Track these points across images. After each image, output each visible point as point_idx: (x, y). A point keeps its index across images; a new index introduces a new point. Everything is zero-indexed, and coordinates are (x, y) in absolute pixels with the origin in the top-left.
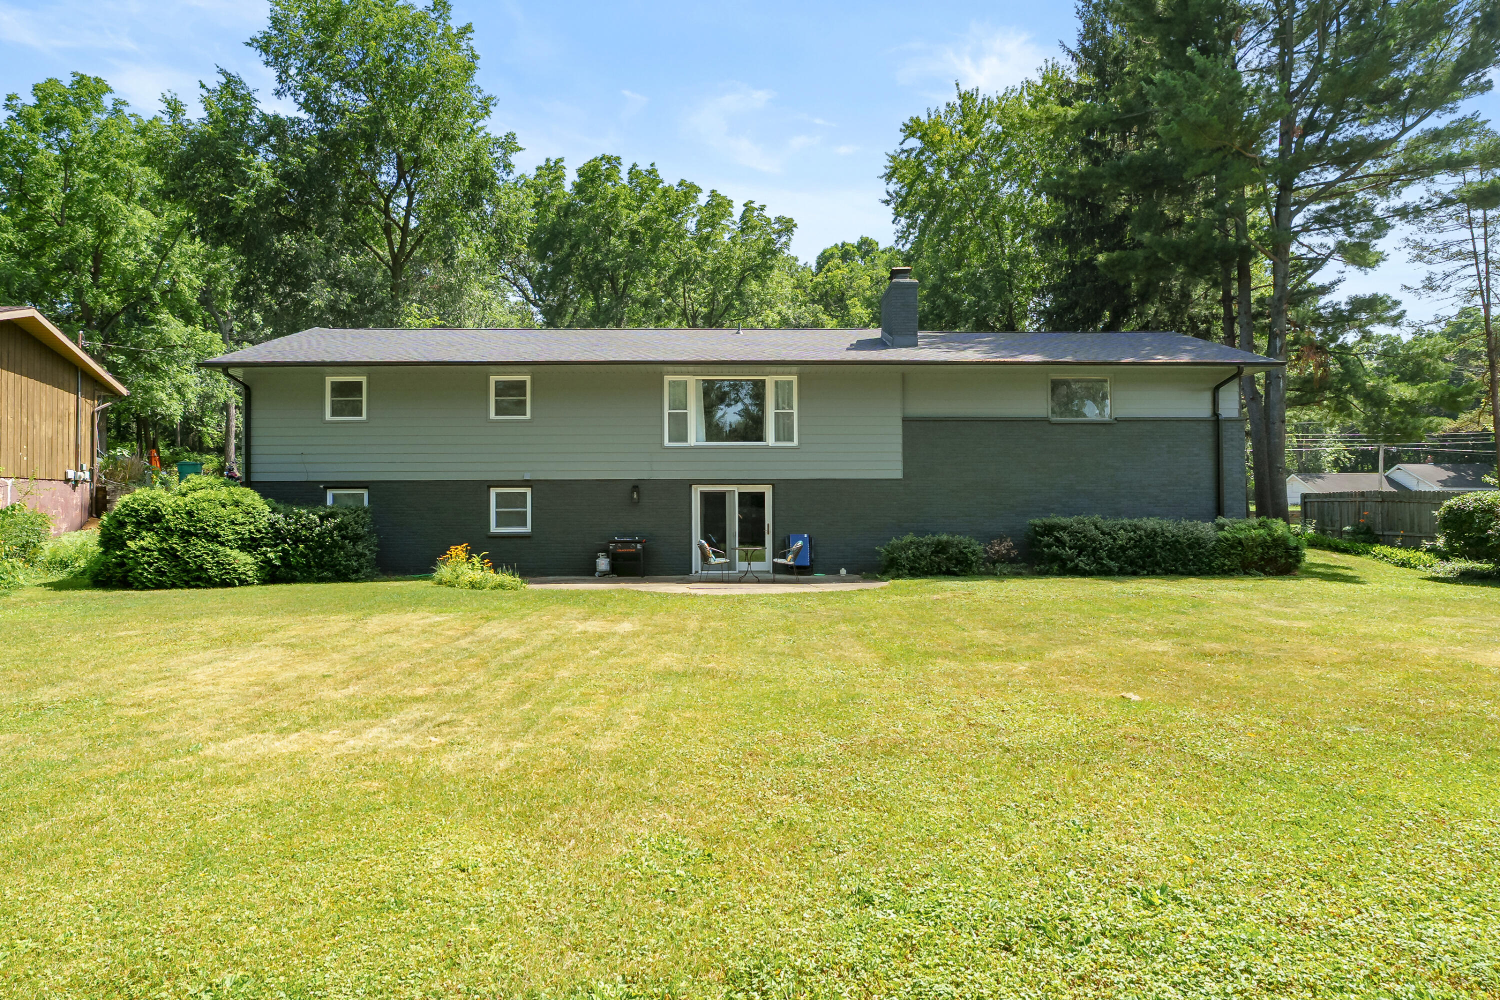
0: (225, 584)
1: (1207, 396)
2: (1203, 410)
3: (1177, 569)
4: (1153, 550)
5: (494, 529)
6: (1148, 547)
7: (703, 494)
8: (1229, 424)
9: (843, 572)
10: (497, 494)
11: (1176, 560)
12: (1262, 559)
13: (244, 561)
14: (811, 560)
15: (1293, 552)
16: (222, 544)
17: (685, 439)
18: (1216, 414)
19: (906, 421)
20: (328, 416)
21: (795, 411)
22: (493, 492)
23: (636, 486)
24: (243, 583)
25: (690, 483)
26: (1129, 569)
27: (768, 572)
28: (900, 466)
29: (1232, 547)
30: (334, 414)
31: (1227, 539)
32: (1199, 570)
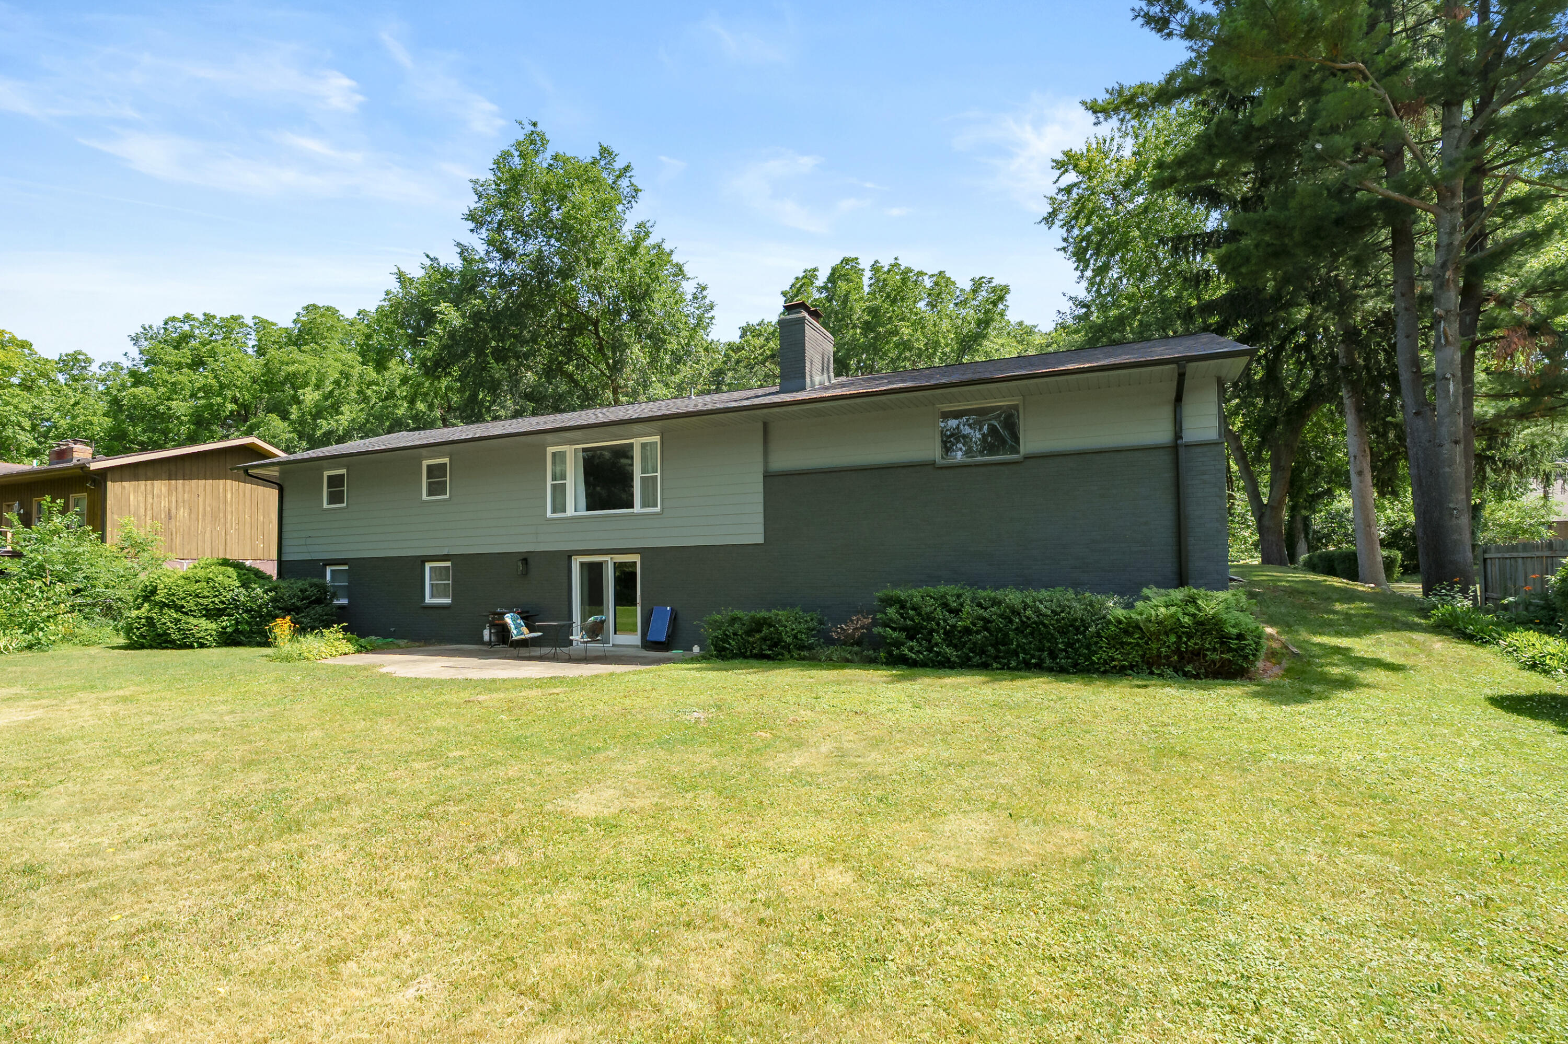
0: (184, 646)
1: (1166, 412)
2: (1161, 434)
3: (1042, 660)
4: (1006, 635)
5: (428, 600)
6: (1000, 630)
7: (582, 564)
8: (1199, 450)
9: (696, 649)
10: (431, 568)
11: (1041, 650)
12: (1178, 651)
13: (206, 626)
14: (668, 636)
15: (1234, 644)
16: (186, 614)
17: (564, 511)
18: (1178, 435)
19: (768, 477)
20: (325, 506)
21: (658, 474)
22: (428, 566)
23: (525, 559)
24: (202, 646)
25: (569, 555)
26: (976, 660)
27: (637, 646)
28: (760, 529)
29: (1126, 632)
30: (330, 502)
31: (1120, 622)
32: (1075, 665)
